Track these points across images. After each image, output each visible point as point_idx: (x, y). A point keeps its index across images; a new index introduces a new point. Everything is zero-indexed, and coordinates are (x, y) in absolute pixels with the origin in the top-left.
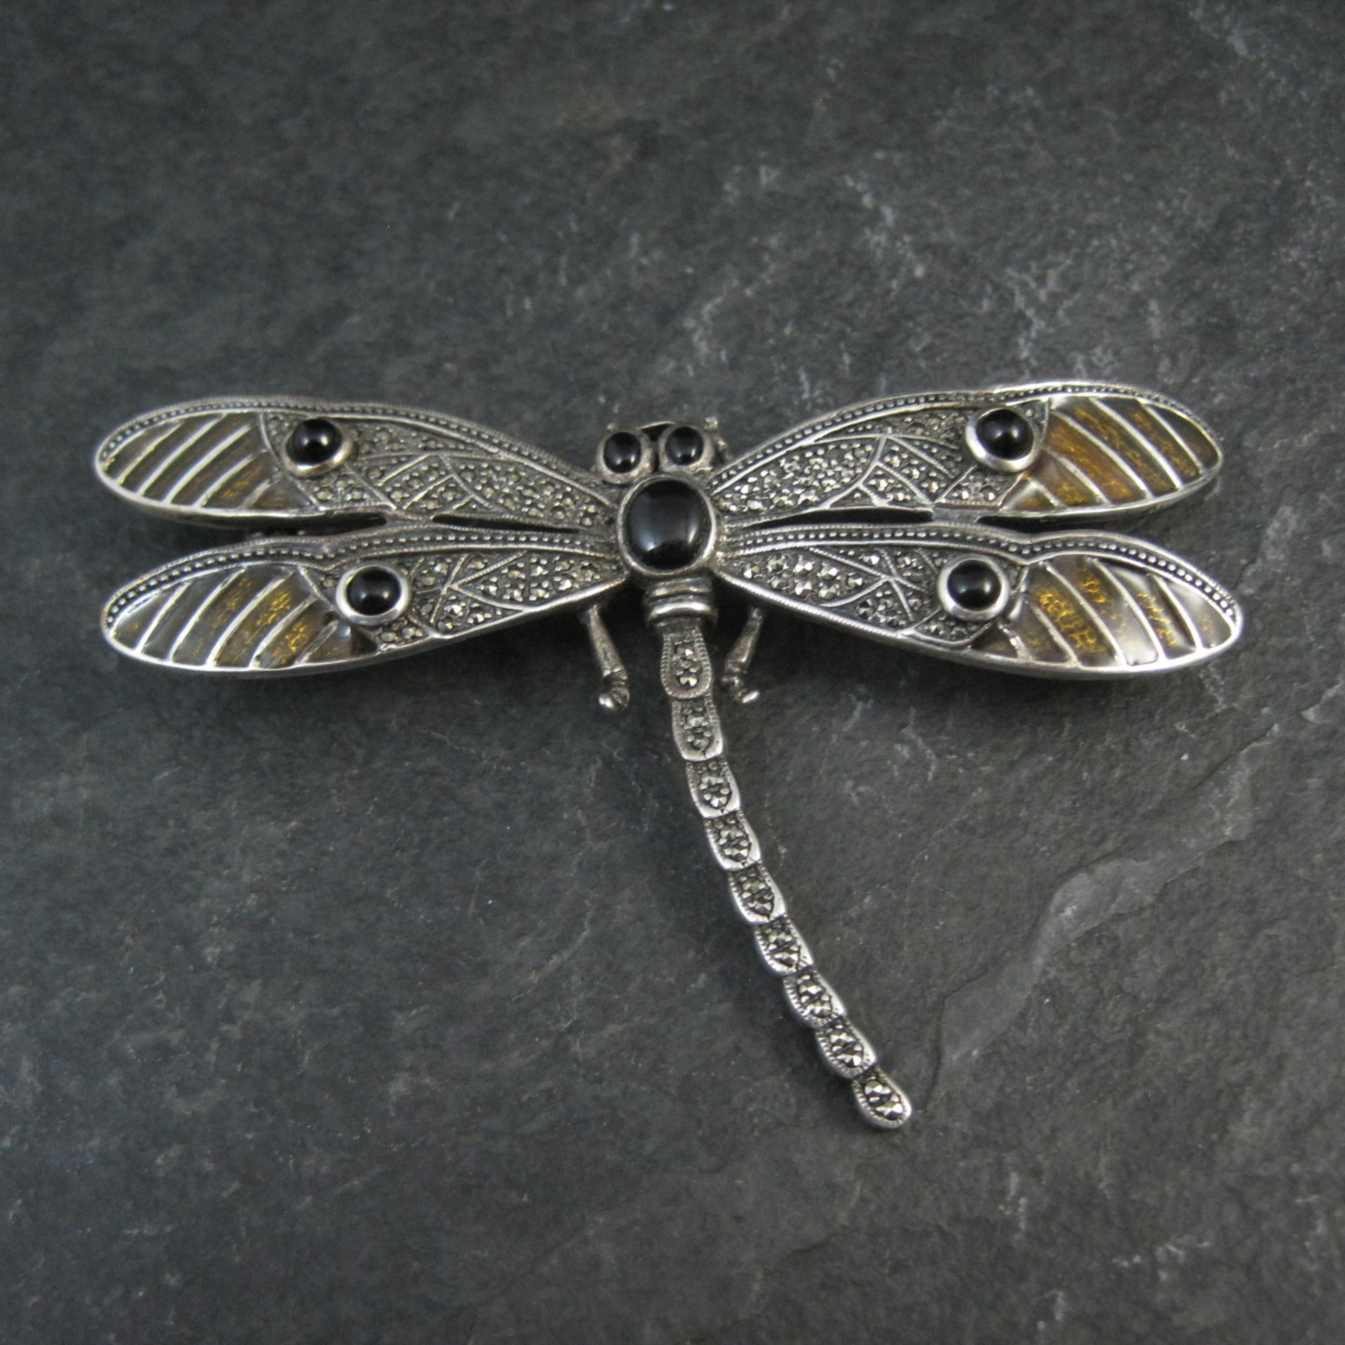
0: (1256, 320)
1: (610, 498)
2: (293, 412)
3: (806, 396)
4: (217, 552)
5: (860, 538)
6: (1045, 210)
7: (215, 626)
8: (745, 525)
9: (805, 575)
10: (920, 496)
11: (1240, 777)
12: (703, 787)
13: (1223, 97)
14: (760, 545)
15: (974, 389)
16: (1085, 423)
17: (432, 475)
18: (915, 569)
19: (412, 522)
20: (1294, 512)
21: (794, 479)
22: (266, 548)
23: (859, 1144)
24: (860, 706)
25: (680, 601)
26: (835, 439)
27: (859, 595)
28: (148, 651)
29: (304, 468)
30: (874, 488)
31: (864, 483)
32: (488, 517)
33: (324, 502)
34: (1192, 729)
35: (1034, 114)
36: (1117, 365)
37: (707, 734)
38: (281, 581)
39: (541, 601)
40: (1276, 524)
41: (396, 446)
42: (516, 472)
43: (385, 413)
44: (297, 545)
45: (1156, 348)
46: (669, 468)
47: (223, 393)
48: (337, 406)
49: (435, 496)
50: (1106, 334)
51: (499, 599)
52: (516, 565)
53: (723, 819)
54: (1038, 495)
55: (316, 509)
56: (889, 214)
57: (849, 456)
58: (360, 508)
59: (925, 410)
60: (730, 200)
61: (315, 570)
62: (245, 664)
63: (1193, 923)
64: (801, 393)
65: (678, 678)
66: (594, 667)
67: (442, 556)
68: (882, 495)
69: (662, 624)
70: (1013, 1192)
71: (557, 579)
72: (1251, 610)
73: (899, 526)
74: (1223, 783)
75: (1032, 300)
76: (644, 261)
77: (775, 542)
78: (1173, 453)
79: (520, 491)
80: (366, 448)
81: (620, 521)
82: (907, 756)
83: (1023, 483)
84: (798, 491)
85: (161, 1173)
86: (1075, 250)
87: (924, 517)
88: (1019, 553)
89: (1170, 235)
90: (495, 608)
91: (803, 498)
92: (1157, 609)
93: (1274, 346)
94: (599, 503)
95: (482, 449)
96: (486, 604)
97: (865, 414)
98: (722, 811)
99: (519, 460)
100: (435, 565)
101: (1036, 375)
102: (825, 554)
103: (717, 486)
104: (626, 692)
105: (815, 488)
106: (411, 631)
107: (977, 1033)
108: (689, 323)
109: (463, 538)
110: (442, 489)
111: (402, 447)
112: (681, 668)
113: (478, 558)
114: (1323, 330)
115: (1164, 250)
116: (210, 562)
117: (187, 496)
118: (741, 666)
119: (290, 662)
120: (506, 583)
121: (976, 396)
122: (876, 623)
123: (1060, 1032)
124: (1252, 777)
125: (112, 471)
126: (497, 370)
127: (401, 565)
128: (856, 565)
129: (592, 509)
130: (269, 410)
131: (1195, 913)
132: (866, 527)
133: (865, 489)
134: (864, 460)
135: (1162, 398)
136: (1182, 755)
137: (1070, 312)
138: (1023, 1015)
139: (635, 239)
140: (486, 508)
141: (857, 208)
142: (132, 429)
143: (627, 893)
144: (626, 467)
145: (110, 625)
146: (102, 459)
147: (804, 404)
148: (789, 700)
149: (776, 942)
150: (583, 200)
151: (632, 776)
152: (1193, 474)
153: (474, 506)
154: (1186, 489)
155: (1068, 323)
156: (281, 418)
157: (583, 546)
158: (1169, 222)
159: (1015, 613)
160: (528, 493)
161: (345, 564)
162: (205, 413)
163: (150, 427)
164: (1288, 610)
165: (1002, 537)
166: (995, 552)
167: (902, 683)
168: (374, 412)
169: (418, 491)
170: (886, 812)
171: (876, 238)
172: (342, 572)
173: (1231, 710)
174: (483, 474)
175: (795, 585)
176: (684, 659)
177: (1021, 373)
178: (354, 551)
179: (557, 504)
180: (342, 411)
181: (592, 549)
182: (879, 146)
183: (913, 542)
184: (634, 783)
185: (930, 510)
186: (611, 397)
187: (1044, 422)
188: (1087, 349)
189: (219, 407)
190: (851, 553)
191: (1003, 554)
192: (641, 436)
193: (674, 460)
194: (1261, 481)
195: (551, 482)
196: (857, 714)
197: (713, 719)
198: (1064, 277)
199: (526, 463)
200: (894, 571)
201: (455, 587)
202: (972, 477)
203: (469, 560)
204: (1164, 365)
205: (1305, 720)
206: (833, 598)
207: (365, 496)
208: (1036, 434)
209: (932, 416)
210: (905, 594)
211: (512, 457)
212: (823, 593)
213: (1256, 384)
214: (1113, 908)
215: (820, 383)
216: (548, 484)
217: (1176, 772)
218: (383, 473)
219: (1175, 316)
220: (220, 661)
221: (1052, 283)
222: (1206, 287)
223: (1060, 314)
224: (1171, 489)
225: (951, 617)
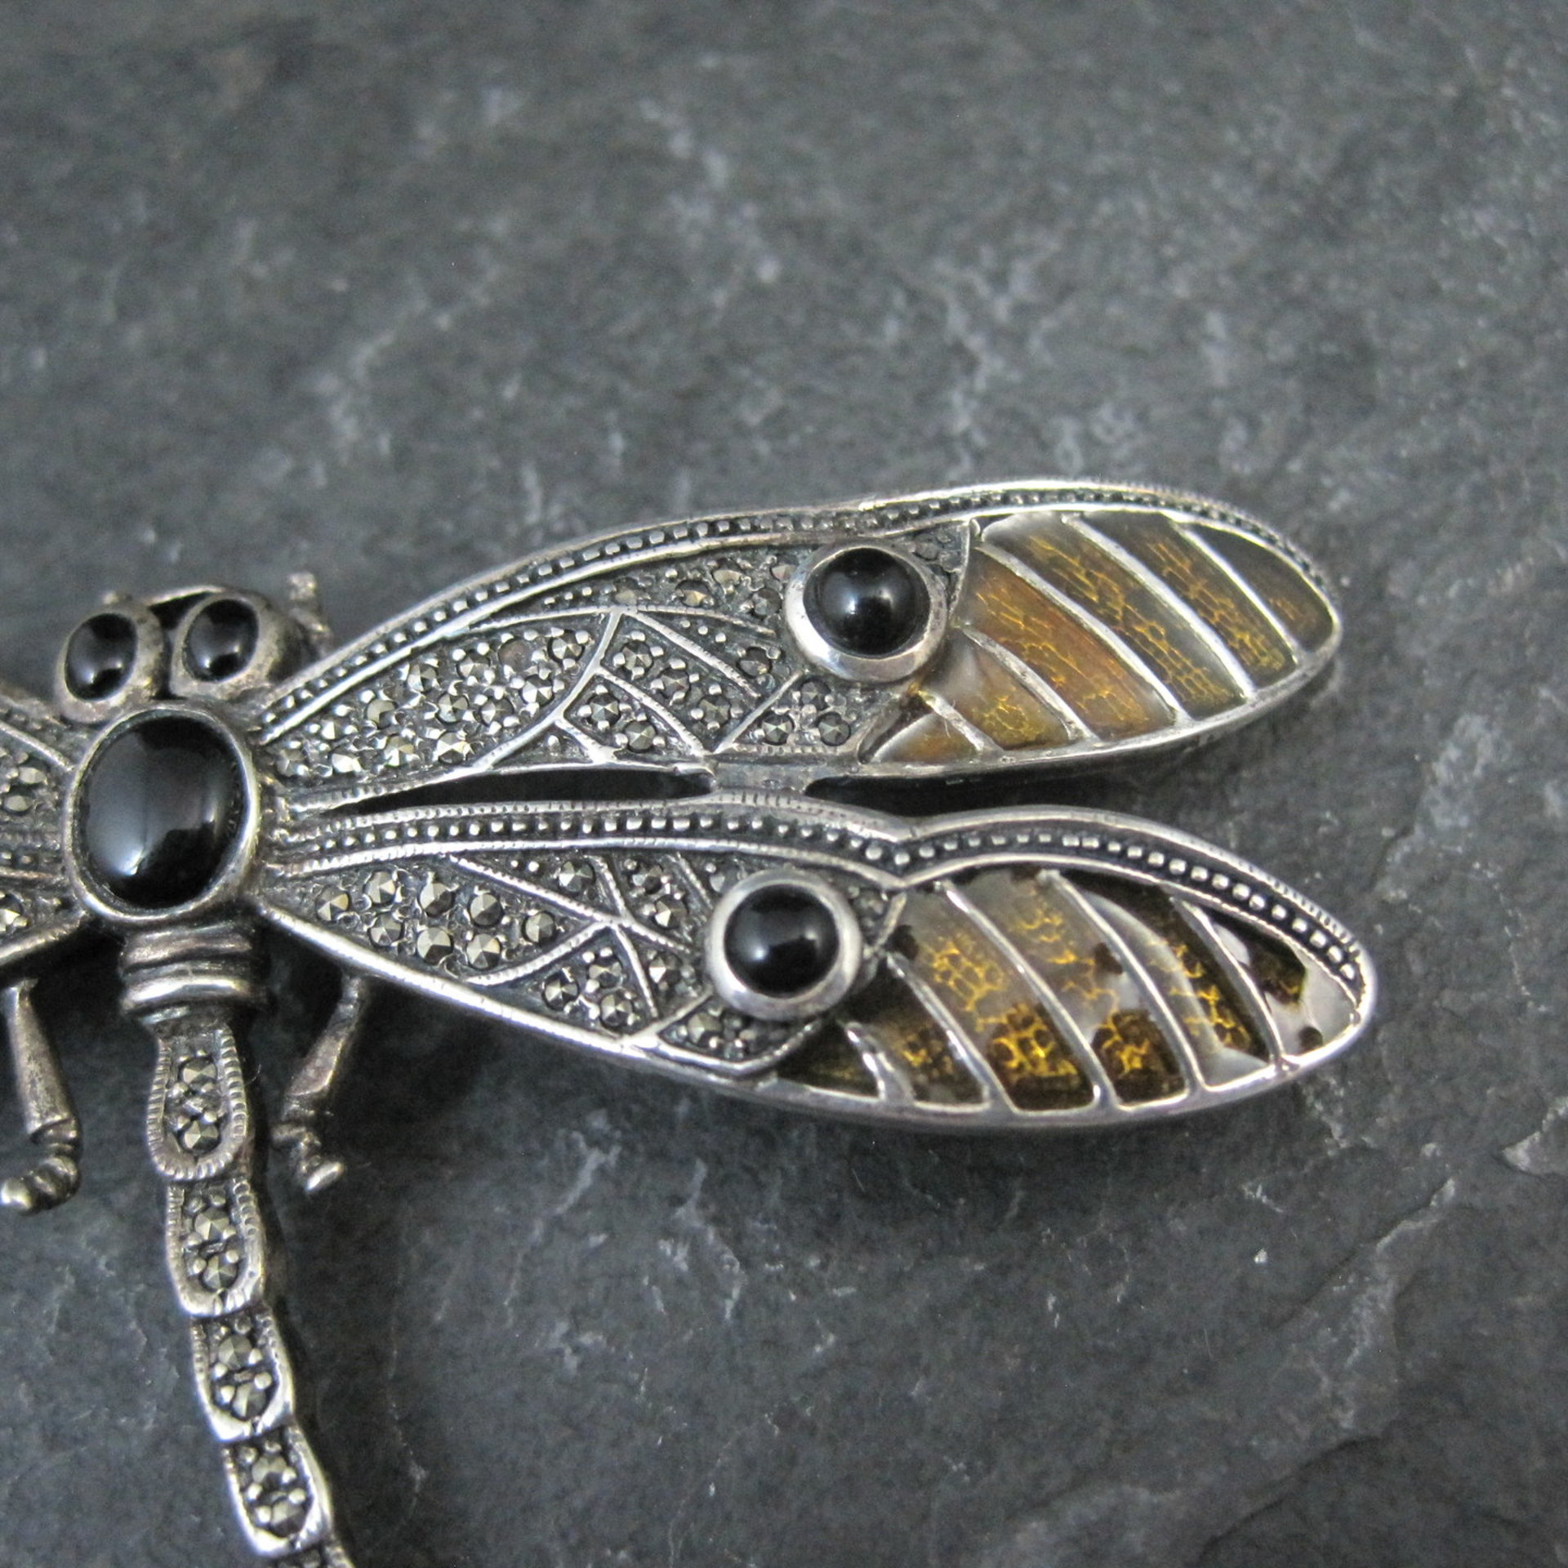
0: (1413, 348)
1: (69, 752)
3: (533, 518)
5: (554, 833)
6: (1014, 149)
8: (326, 806)
9: (437, 915)
10: (684, 738)
11: (1374, 1299)
12: (220, 1371)
14: (352, 849)
15: (814, 505)
18: (667, 900)
20: (1489, 727)
24: (593, 1159)
25: (185, 972)
26: (514, 620)
27: (546, 959)
31: (567, 714)
36: (1142, 440)
37: (231, 1256)
40: (1453, 753)
45: (1218, 405)
46: (184, 689)
50: (1122, 380)
53: (255, 1442)
54: (940, 726)
56: (718, 167)
57: (538, 656)
59: (706, 553)
60: (427, 152)
65: (179, 1135)
68: (604, 739)
69: (157, 1018)
73: (635, 807)
74: (1338, 1313)
75: (979, 316)
76: (260, 271)
77: (380, 843)
82: (684, 1267)
83: (909, 704)
84: (434, 733)
86: (1068, 223)
87: (693, 785)
88: (885, 863)
89: (1248, 190)
91: (442, 748)
93: (1446, 395)
94: (46, 766)
97: (579, 564)
98: (254, 1426)
102: (480, 869)
103: (272, 725)
104: (69, 1168)
105: (467, 727)
112: (186, 1113)
114: (1541, 364)
115: (1235, 217)
118: (315, 1101)
121: (817, 521)
122: (578, 1019)
128: (542, 893)
129: (30, 775)
132: (567, 807)
133: (564, 725)
134: (568, 664)
135: (1217, 507)
136: (1255, 1253)
137: (1053, 340)
139: (246, 232)
141: (658, 157)
144: (103, 686)
150: (161, 164)
151: (130, 1310)
152: (1277, 665)
154: (1262, 697)
155: (1048, 359)
158: (1246, 167)
164: (1477, 933)
165: (853, 828)
166: (835, 861)
170: (633, 1388)
171: (690, 213)
175: (417, 935)
176: (197, 1090)
182: (713, 45)
183: (660, 842)
184: (133, 1325)
185: (704, 768)
187: (959, 569)
188: (1084, 410)
190: (533, 867)
191: (851, 866)
192: (142, 621)
193: (198, 672)
194: (1421, 664)
196: (586, 1179)
197: (248, 1222)
198: (1043, 274)
200: (620, 904)
202: (796, 695)
204: (1235, 436)
205: (1511, 1168)
206: (493, 964)
208: (936, 597)
209: (722, 564)
210: (641, 955)
212: (473, 953)
213: (1414, 472)
217: (1242, 1286)
219: (1258, 344)
221: (1021, 284)
222: (1317, 286)
223: (1035, 343)
224: (1236, 700)
225: (729, 1012)
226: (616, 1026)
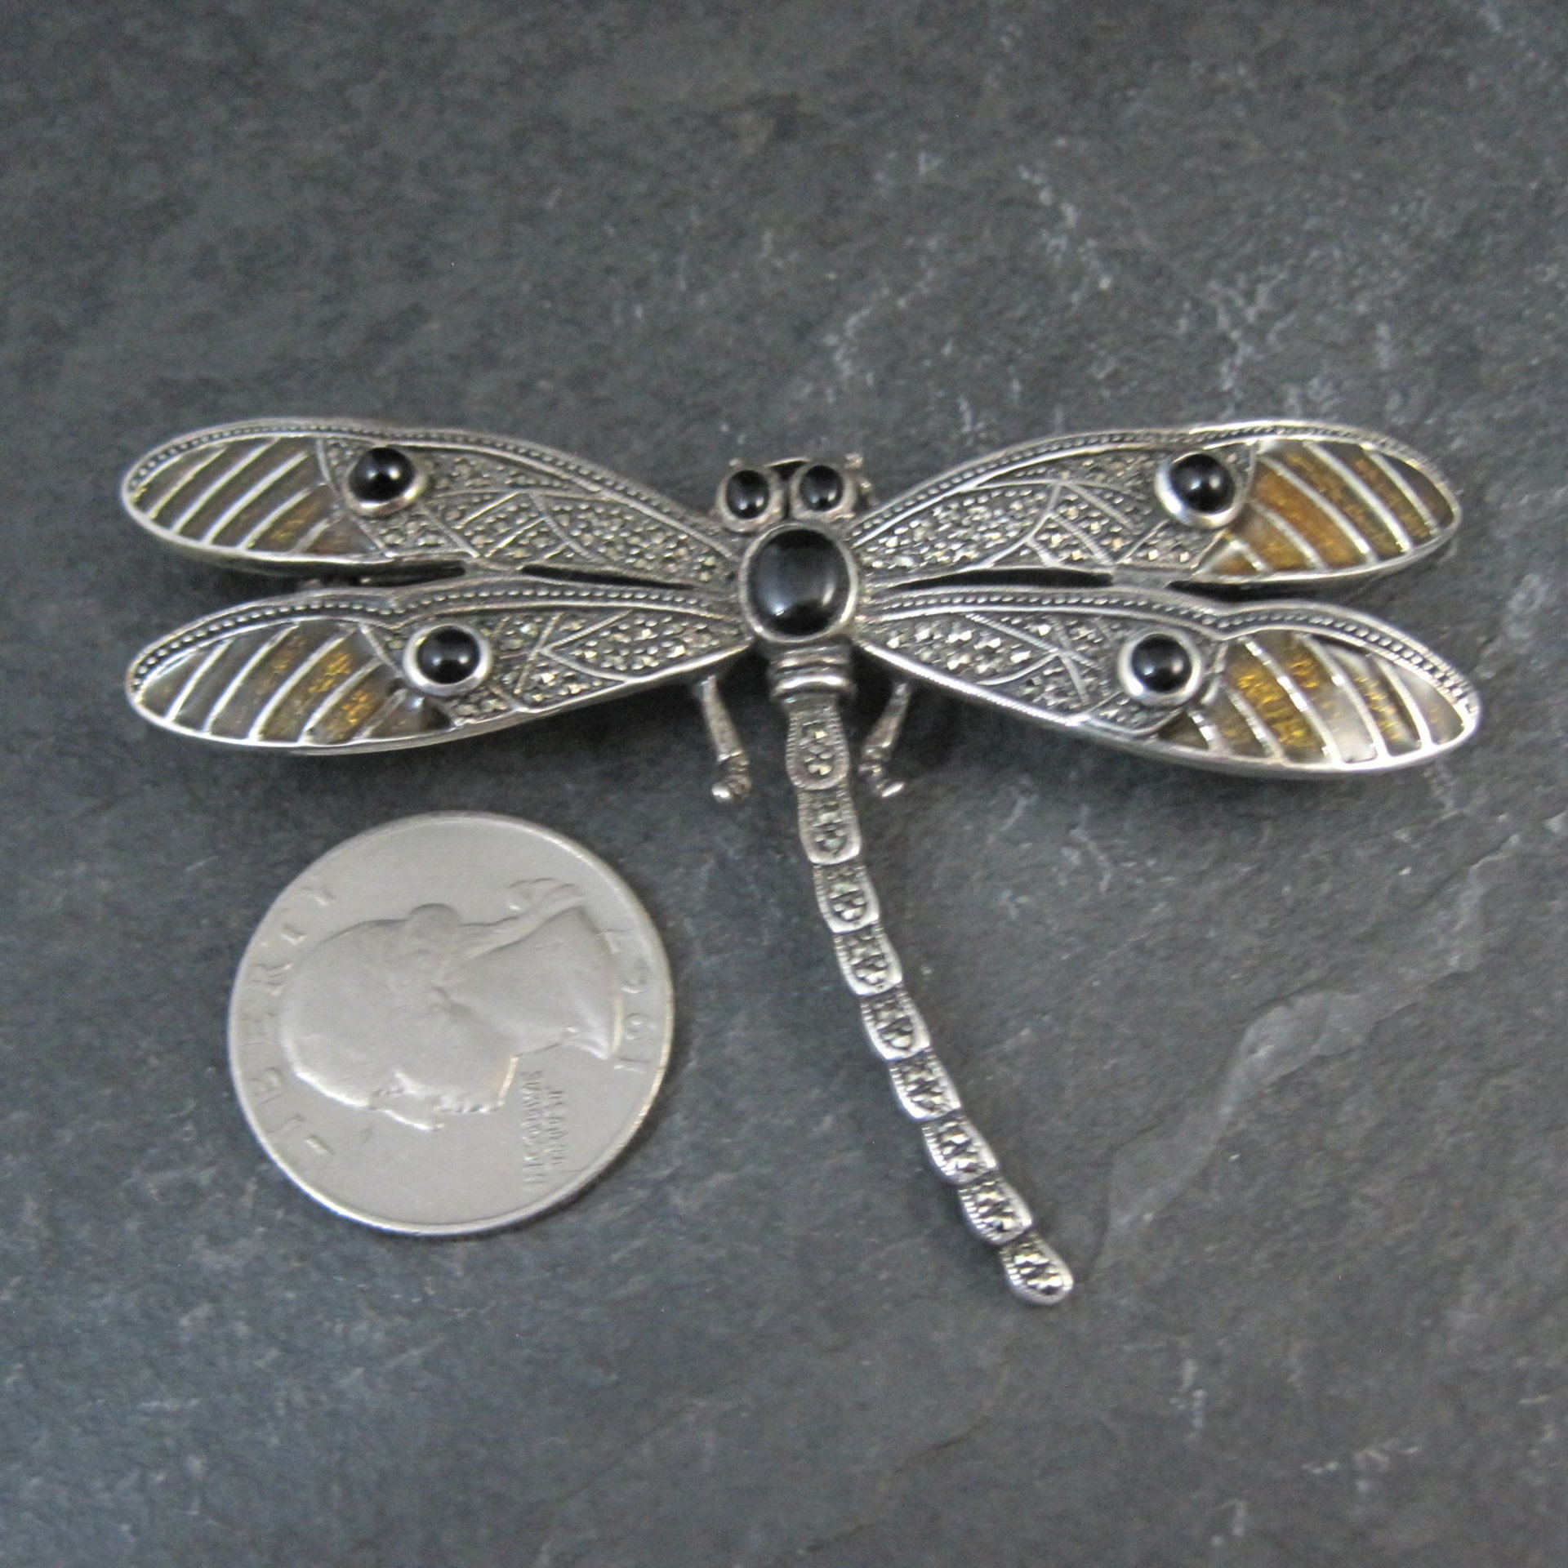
0: (1504, 351)
1: (732, 547)
2: (358, 438)
3: (967, 429)
4: (263, 604)
6: (1256, 212)
7: (260, 692)
8: (891, 585)
9: (960, 646)
10: (1099, 555)
11: (1470, 895)
12: (834, 896)
13: (1472, 81)
14: (908, 609)
16: (1298, 471)
17: (520, 517)
18: (1091, 643)
19: (497, 573)
20: (1543, 581)
21: (949, 531)
22: (324, 600)
23: (1008, 1322)
24: (1022, 802)
25: (812, 674)
26: (1000, 485)
27: (1024, 672)
28: (182, 721)
29: (369, 506)
30: (1046, 543)
31: (1033, 538)
32: (587, 569)
33: (392, 547)
34: (1416, 837)
35: (1246, 96)
37: (840, 833)
38: (339, 641)
39: (647, 670)
40: (1521, 595)
41: (478, 481)
42: (620, 516)
43: (466, 441)
44: (361, 597)
45: (1385, 381)
46: (803, 515)
47: (277, 413)
48: (409, 432)
49: (523, 542)
50: (1326, 363)
51: (597, 666)
52: (617, 627)
54: (1239, 556)
55: (382, 555)
56: (1070, 213)
57: (1016, 506)
58: (435, 555)
59: (1108, 452)
60: (882, 192)
61: (380, 628)
62: (295, 740)
63: (1410, 1069)
64: (963, 424)
65: (807, 765)
66: (707, 750)
67: (530, 614)
68: (1055, 552)
69: (790, 700)
70: (1187, 1385)
71: (667, 645)
72: (1489, 698)
73: (1073, 591)
74: (1449, 904)
75: (1237, 320)
76: (779, 263)
77: (926, 606)
78: (1400, 508)
79: (625, 538)
80: (443, 483)
81: (743, 577)
82: (1077, 862)
83: (1222, 543)
84: (955, 546)
85: (185, 1339)
86: (1290, 262)
87: (1101, 581)
88: (1214, 626)
89: (1404, 245)
90: (591, 678)
91: (960, 554)
92: (1378, 697)
93: (1525, 382)
94: (718, 555)
95: (580, 487)
96: (582, 674)
97: (1036, 454)
98: (856, 924)
99: (624, 501)
100: (521, 625)
101: (1242, 413)
102: (985, 621)
103: (859, 537)
104: (745, 781)
105: (975, 542)
106: (492, 703)
107: (1151, 1192)
108: (831, 340)
109: (555, 594)
110: (532, 534)
111: (485, 482)
112: (809, 754)
113: (574, 618)
115: (1396, 263)
116: (256, 615)
117: (230, 536)
118: (883, 751)
119: (348, 737)
120: (605, 648)
122: (1042, 705)
123: (1250, 1194)
124: (1486, 897)
125: (143, 503)
126: (602, 391)
127: (482, 624)
128: (1021, 636)
129: (710, 561)
130: (330, 435)
131: (1411, 1057)
132: (1035, 590)
133: (1034, 545)
134: (1033, 511)
135: (1392, 442)
136: (1401, 869)
137: (1283, 336)
138: (1205, 1174)
139: (767, 237)
140: (584, 558)
141: (1033, 206)
142: (167, 453)
143: (741, 1019)
144: (752, 512)
145: (136, 688)
146: (132, 489)
147: (964, 438)
148: (939, 791)
149: (916, 1082)
150: (706, 186)
151: (749, 879)
152: (1424, 535)
153: (570, 556)
154: (1415, 552)
155: (1280, 348)
156: (343, 445)
157: (697, 605)
158: (1404, 229)
159: (1209, 698)
160: (635, 540)
161: (414, 622)
162: (253, 436)
163: (189, 452)
164: (1531, 699)
165: (1195, 607)
166: (1187, 624)
167: (1073, 775)
168: (454, 440)
169: (505, 535)
170: (1048, 928)
171: (1054, 242)
172: (412, 632)
173: (1460, 818)
174: (582, 517)
175: (948, 658)
176: (815, 742)
177: (1223, 408)
178: (426, 607)
179: (668, 555)
180: (415, 438)
181: (709, 609)
182: (1063, 131)
183: (1089, 610)
184: (752, 887)
185: (1110, 571)
186: (737, 426)
187: (1250, 470)
188: (1303, 380)
189: (270, 431)
190: (1016, 621)
191: (1196, 628)
192: (770, 475)
193: (809, 505)
194: (1503, 543)
195: (662, 528)
196: (1018, 811)
197: (847, 815)
198: (1276, 293)
199: (633, 504)
200: (1066, 644)
201: (546, 651)
202: (1161, 534)
203: (562, 621)
204: (1394, 402)
205: (1548, 831)
206: (993, 674)
207: (441, 541)
208: (1239, 484)
209: (1117, 459)
210: (1078, 672)
211: (617, 498)
212: (982, 668)
213: (1502, 428)
214: (1316, 1049)
215: (984, 414)
216: (658, 530)
217: (1395, 890)
218: (463, 514)
219: (1408, 344)
220: (267, 734)
221: (1263, 300)
222: (1445, 309)
223: (1271, 338)
224: (1398, 552)
225: (1133, 702)
226: (1063, 710)
